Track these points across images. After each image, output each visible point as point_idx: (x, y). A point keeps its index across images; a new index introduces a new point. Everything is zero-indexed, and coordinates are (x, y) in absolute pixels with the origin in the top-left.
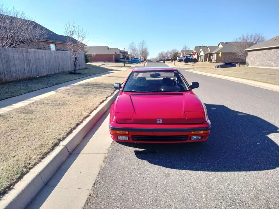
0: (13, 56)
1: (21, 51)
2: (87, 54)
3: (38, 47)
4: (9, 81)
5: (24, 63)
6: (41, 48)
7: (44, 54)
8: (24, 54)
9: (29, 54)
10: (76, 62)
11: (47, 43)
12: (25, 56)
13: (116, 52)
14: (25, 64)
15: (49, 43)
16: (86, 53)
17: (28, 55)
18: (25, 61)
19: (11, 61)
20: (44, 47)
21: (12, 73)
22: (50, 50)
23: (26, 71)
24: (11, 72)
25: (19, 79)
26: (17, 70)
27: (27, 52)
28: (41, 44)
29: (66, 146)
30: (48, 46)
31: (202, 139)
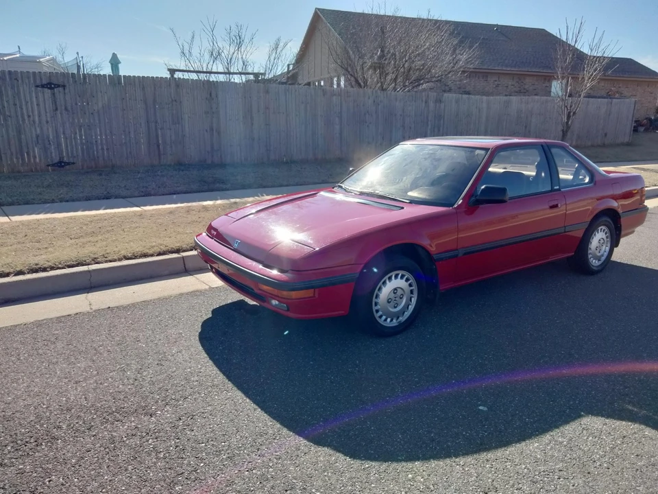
0: (403, 110)
1: (424, 99)
3: (517, 89)
5: (427, 123)
6: (525, 91)
7: (485, 105)
8: (432, 104)
9: (442, 105)
10: (567, 123)
11: (545, 79)
12: (431, 108)
14: (430, 127)
15: (548, 79)
17: (440, 107)
18: (430, 119)
19: (396, 119)
20: (534, 88)
22: (550, 95)
27: (439, 101)
28: (528, 81)
29: (183, 257)
30: (544, 85)
31: (288, 310)
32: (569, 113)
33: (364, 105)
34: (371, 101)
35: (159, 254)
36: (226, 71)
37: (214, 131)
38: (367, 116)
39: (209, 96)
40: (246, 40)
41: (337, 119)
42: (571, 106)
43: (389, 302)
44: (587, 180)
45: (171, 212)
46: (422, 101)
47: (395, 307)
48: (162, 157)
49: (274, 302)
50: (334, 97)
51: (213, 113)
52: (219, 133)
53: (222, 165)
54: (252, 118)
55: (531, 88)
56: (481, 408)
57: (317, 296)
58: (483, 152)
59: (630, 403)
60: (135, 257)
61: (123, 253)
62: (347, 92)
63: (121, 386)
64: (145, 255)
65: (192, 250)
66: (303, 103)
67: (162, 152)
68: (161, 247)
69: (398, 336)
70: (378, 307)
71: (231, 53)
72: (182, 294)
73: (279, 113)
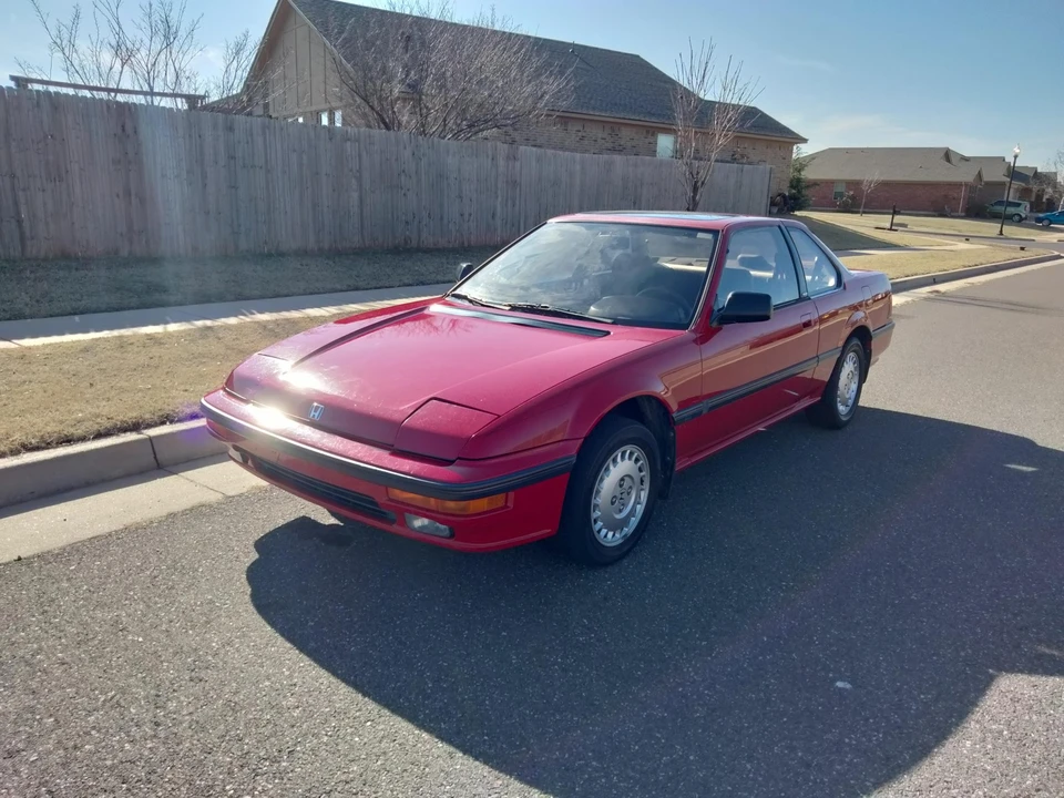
0: (459, 170)
1: (490, 153)
2: (809, 174)
3: (609, 145)
4: (432, 246)
5: (496, 193)
6: (621, 148)
7: (578, 167)
8: (501, 162)
9: (518, 164)
11: (648, 132)
12: (501, 169)
13: (979, 173)
14: (500, 199)
15: (653, 131)
16: (799, 171)
17: (514, 167)
18: (499, 186)
19: (449, 184)
20: (633, 144)
21: (445, 221)
22: (655, 155)
23: (498, 222)
24: (442, 218)
25: (466, 244)
26: (466, 216)
27: (512, 157)
28: (625, 133)
29: (151, 439)
30: (647, 141)
31: (452, 536)
32: (696, 183)
33: (397, 160)
34: (407, 153)
35: (99, 436)
36: (146, 88)
37: (133, 197)
38: (403, 178)
39: (120, 131)
40: (182, 33)
41: (354, 181)
42: (698, 173)
43: (613, 503)
44: (832, 282)
45: (87, 349)
46: (488, 156)
47: (621, 511)
48: (29, 243)
49: (419, 522)
50: (349, 144)
51: (130, 162)
52: (142, 201)
53: (154, 260)
54: (204, 176)
55: (629, 144)
56: (840, 684)
57: (510, 504)
58: (709, 236)
59: (1040, 642)
60: (48, 446)
61: (18, 437)
62: (370, 136)
63: (127, 746)
64: (68, 441)
65: (163, 423)
66: (294, 151)
67: (28, 234)
68: (99, 420)
69: (625, 562)
70: (598, 513)
71: (153, 53)
72: (172, 515)
73: (253, 166)
